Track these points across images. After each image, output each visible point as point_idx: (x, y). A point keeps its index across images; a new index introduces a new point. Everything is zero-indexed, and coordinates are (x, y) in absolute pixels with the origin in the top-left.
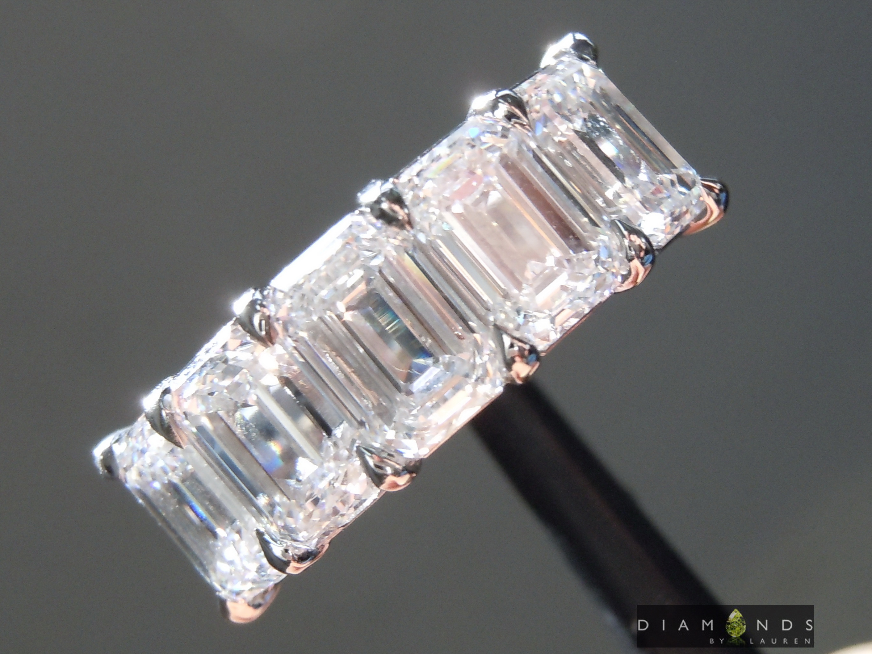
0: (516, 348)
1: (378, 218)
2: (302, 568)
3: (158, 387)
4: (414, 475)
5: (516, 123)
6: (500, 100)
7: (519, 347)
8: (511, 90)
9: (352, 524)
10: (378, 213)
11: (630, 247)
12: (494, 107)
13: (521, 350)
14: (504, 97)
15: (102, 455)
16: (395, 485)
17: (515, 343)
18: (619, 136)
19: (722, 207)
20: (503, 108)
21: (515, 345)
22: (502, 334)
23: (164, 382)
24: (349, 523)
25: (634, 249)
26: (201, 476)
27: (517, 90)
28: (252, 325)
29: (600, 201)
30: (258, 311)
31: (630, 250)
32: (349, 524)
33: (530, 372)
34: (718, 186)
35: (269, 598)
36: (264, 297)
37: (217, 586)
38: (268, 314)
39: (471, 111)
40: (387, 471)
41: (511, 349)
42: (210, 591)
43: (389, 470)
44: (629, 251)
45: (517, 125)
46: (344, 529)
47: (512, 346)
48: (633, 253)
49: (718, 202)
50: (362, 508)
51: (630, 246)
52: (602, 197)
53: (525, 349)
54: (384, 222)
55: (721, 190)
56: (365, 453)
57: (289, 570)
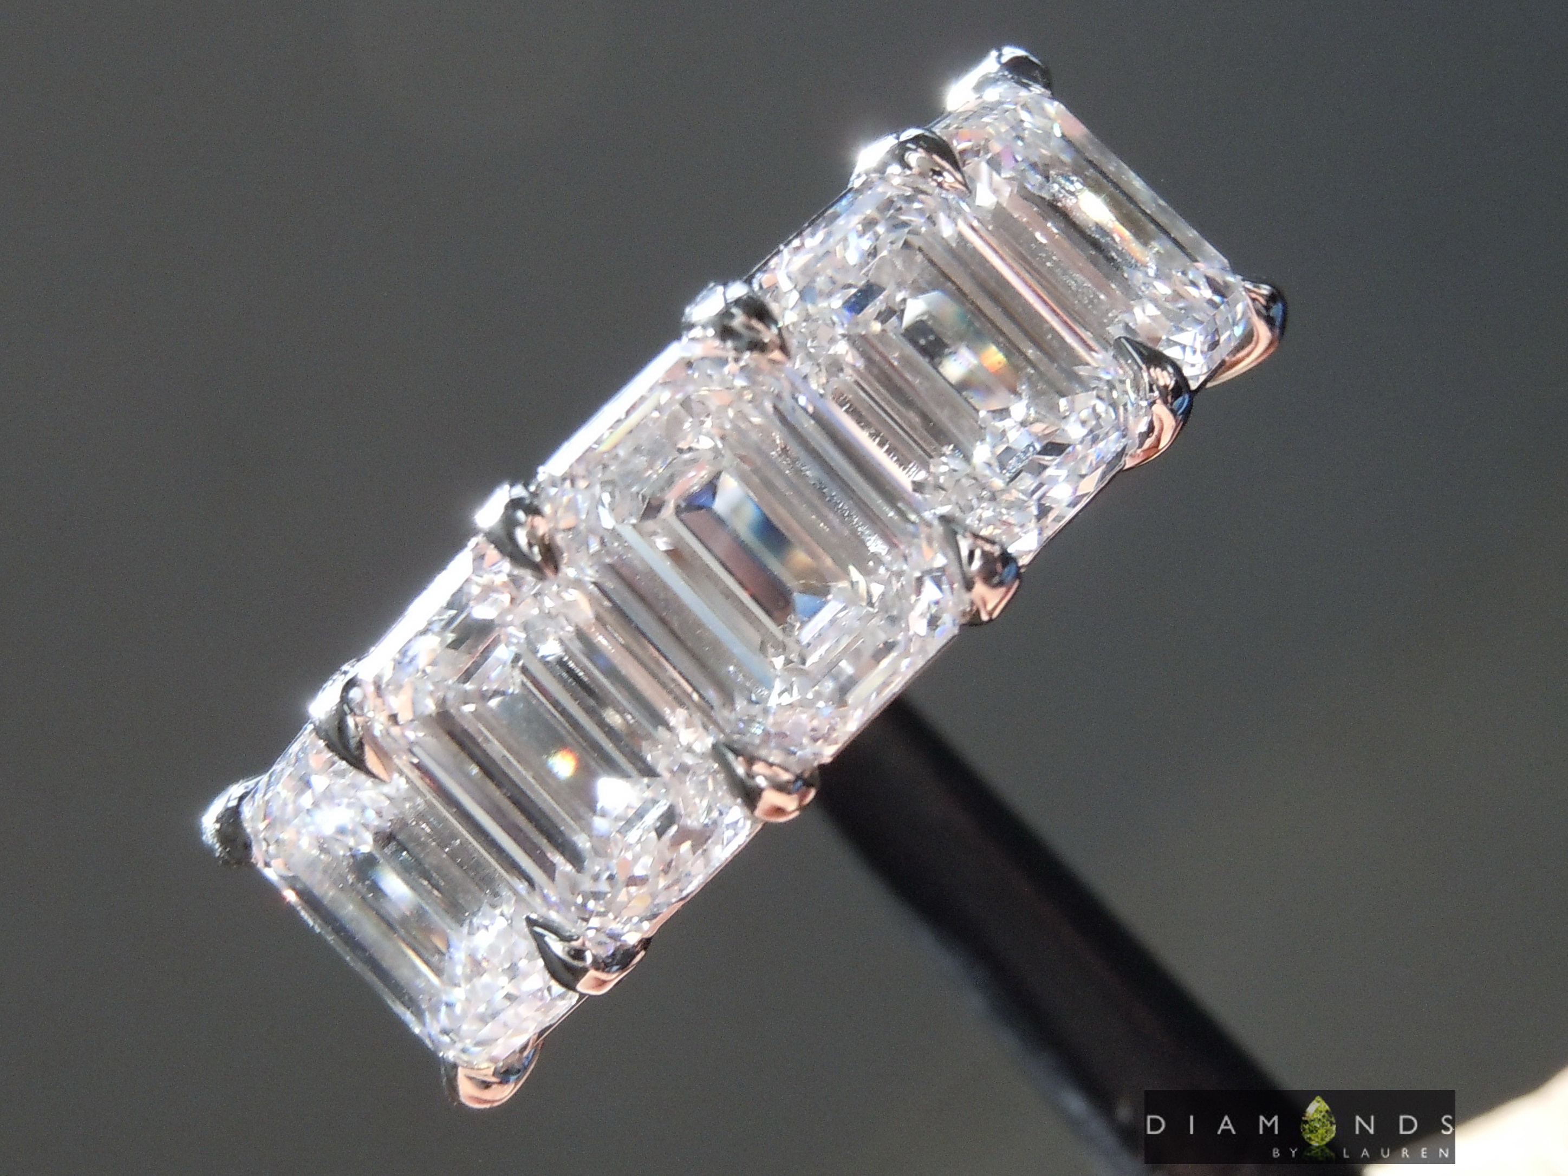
2: (611, 981)
3: (336, 677)
6: (909, 145)
8: (926, 128)
9: (699, 893)
12: (900, 155)
14: (916, 140)
15: (217, 821)
16: (781, 810)
17: (977, 547)
19: (1277, 331)
22: (955, 533)
23: (345, 667)
24: (693, 892)
27: (936, 129)
28: (516, 543)
31: (1152, 390)
32: (693, 895)
34: (1266, 289)
36: (532, 495)
37: (439, 1040)
39: (856, 170)
44: (1150, 392)
47: (972, 553)
48: (1157, 394)
49: (1270, 320)
51: (1151, 385)
53: (992, 556)
55: (1273, 299)
56: (731, 756)
57: (584, 986)
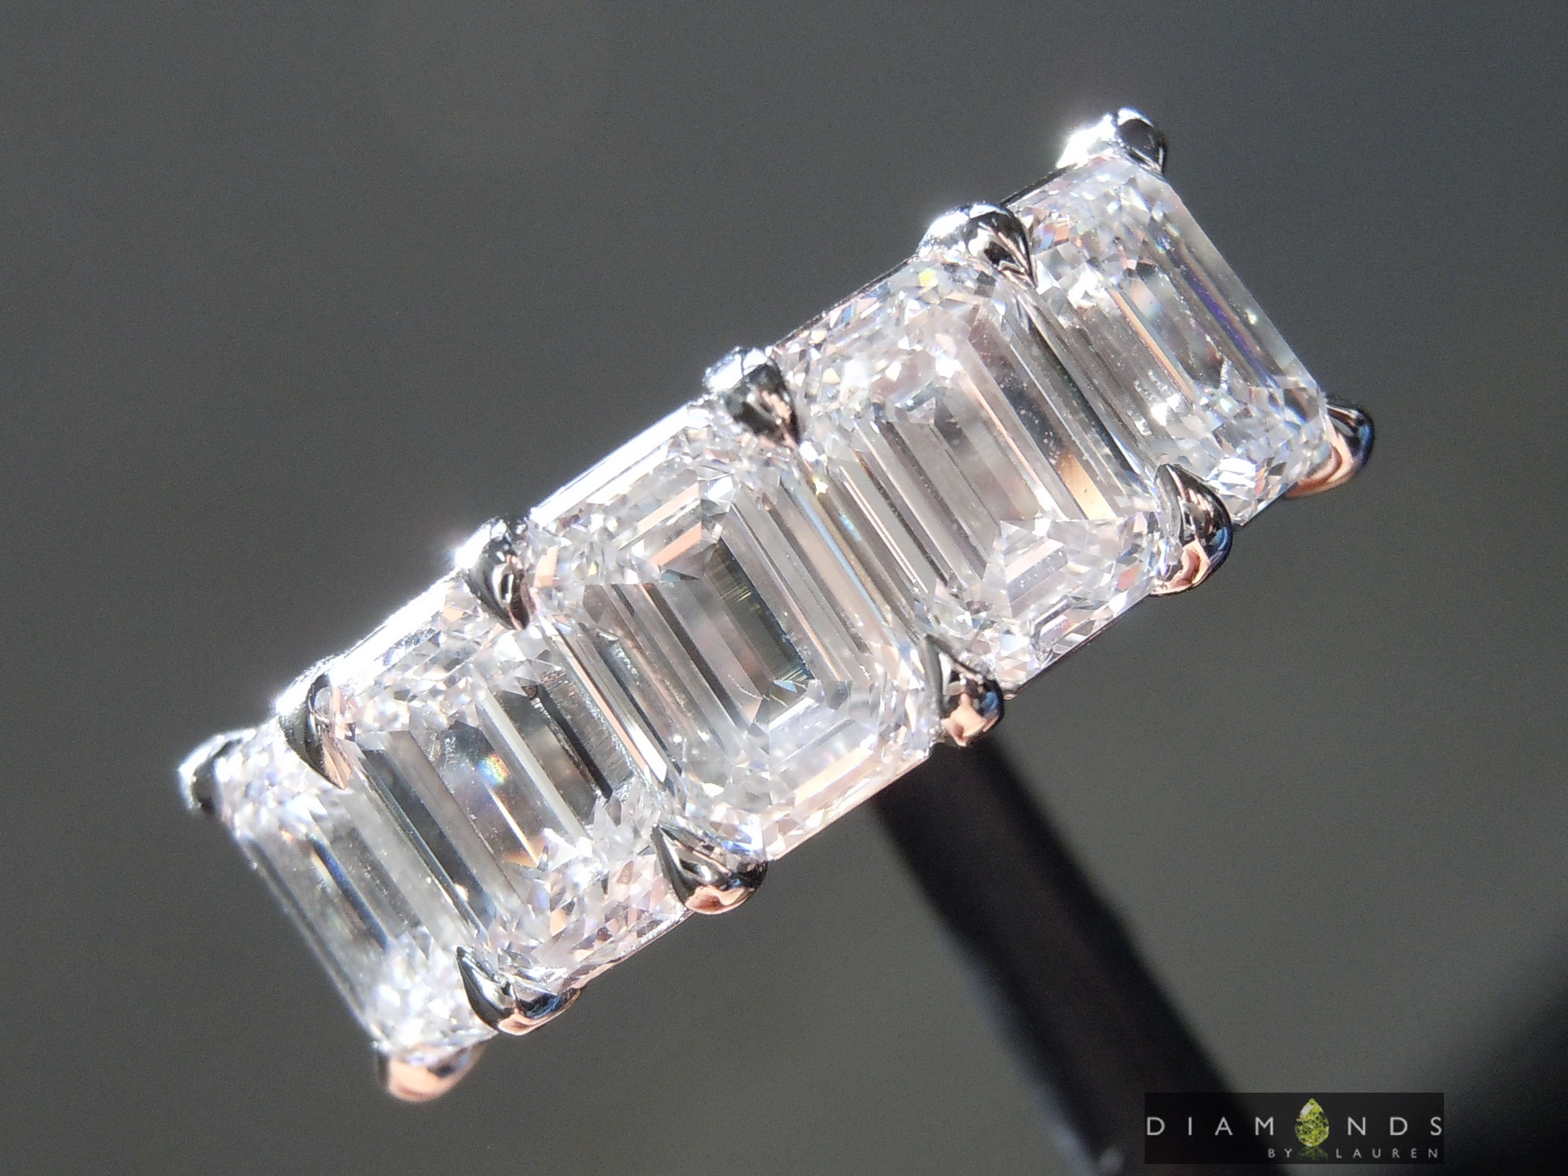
0: (963, 682)
1: (737, 418)
2: (531, 1026)
3: (307, 673)
4: (752, 890)
5: (1006, 268)
6: (981, 224)
7: (968, 681)
8: (1002, 206)
9: (629, 959)
10: (739, 410)
11: (1187, 516)
12: (969, 233)
13: (971, 685)
14: (986, 218)
15: (195, 774)
16: (716, 904)
17: (960, 673)
18: (1191, 310)
19: (1361, 454)
20: (984, 236)
21: (961, 676)
22: (937, 654)
23: (319, 664)
24: (624, 957)
25: (1195, 519)
26: (367, 834)
27: (1013, 206)
28: (489, 588)
29: (1140, 425)
30: (499, 562)
31: (1188, 522)
32: (623, 960)
33: (984, 727)
34: (1354, 414)
35: (466, 1064)
36: (516, 537)
37: (375, 1031)
38: (520, 566)
39: (925, 238)
40: (702, 876)
41: (955, 683)
42: (363, 1038)
43: (707, 875)
44: (1185, 526)
45: (1008, 273)
46: (614, 967)
47: (955, 677)
48: (1193, 527)
49: (1353, 443)
50: (651, 935)
51: (1188, 513)
52: (1145, 417)
53: (976, 683)
54: (746, 427)
55: (1360, 422)
56: (667, 840)
57: (505, 1025)
